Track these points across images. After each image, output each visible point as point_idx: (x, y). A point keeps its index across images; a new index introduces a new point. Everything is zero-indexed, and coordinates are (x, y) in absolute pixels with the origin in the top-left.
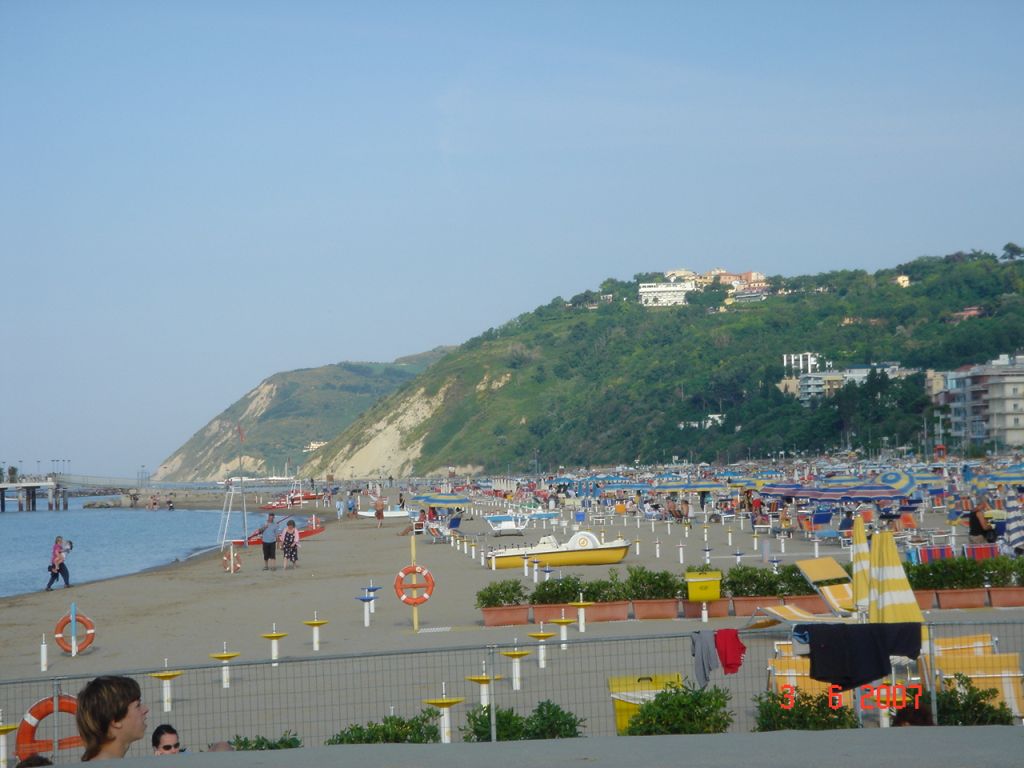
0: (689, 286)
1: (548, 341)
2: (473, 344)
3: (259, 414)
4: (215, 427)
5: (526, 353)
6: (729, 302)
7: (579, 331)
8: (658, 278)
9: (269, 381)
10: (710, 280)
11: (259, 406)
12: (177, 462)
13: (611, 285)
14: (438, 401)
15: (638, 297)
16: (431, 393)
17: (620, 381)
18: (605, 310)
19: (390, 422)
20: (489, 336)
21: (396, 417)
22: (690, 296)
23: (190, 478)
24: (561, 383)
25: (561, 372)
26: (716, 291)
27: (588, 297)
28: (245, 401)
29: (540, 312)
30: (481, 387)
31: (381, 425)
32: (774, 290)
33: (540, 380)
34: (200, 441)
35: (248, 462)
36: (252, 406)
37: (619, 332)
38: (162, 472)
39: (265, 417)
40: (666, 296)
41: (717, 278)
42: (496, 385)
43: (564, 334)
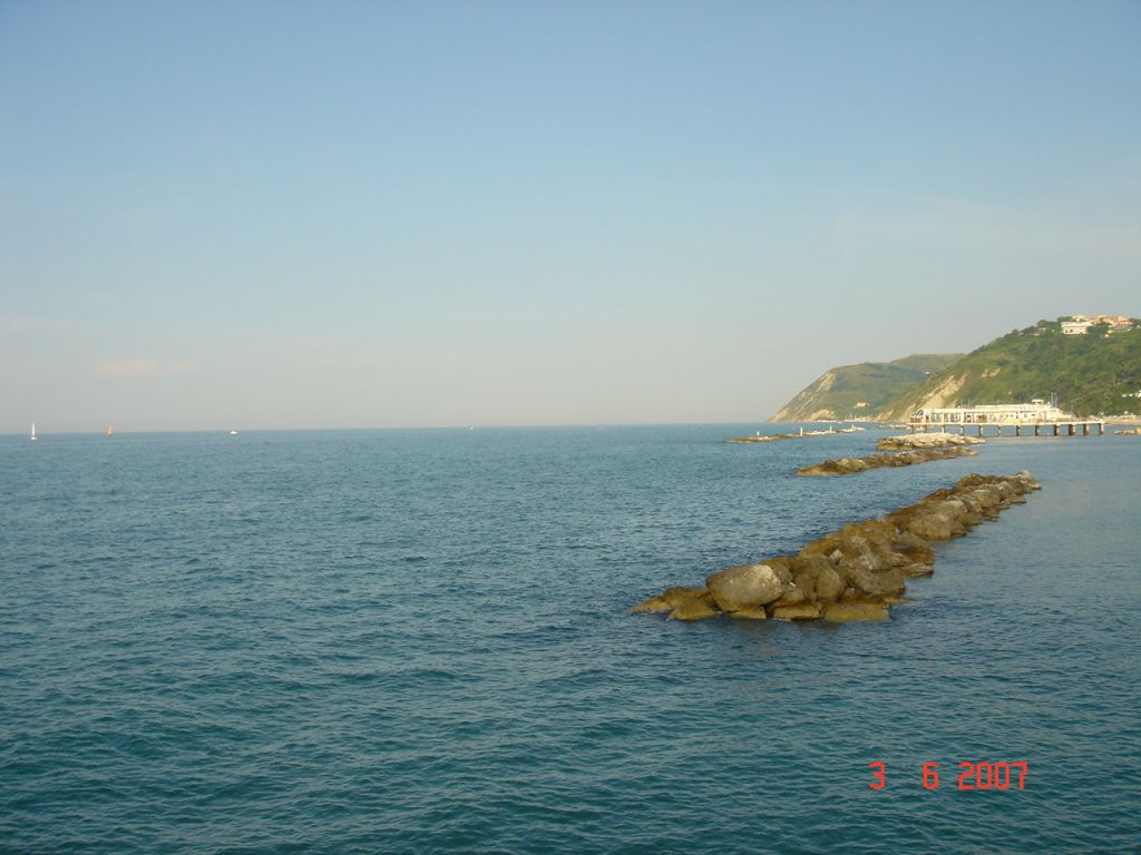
0: (1088, 324)
1: (1015, 352)
2: (975, 353)
3: (828, 388)
4: (803, 395)
5: (1007, 358)
6: (1110, 332)
7: (1033, 347)
8: (1068, 319)
9: (831, 372)
10: (1097, 321)
11: (826, 384)
12: (785, 412)
13: (1043, 323)
14: (961, 382)
15: (1061, 329)
16: (957, 378)
17: (1063, 373)
18: (1043, 336)
19: (936, 393)
20: (983, 349)
21: (939, 391)
22: (1089, 329)
23: (793, 420)
24: (1027, 374)
25: (1026, 368)
26: (1103, 327)
27: (1032, 329)
28: (818, 382)
29: (1007, 337)
30: (984, 375)
31: (931, 395)
32: (1135, 325)
33: (1016, 372)
34: (796, 402)
35: (826, 412)
36: (822, 384)
37: (1055, 347)
38: (778, 416)
39: (832, 390)
40: (1076, 328)
41: (1101, 319)
42: (992, 374)
43: (1025, 349)
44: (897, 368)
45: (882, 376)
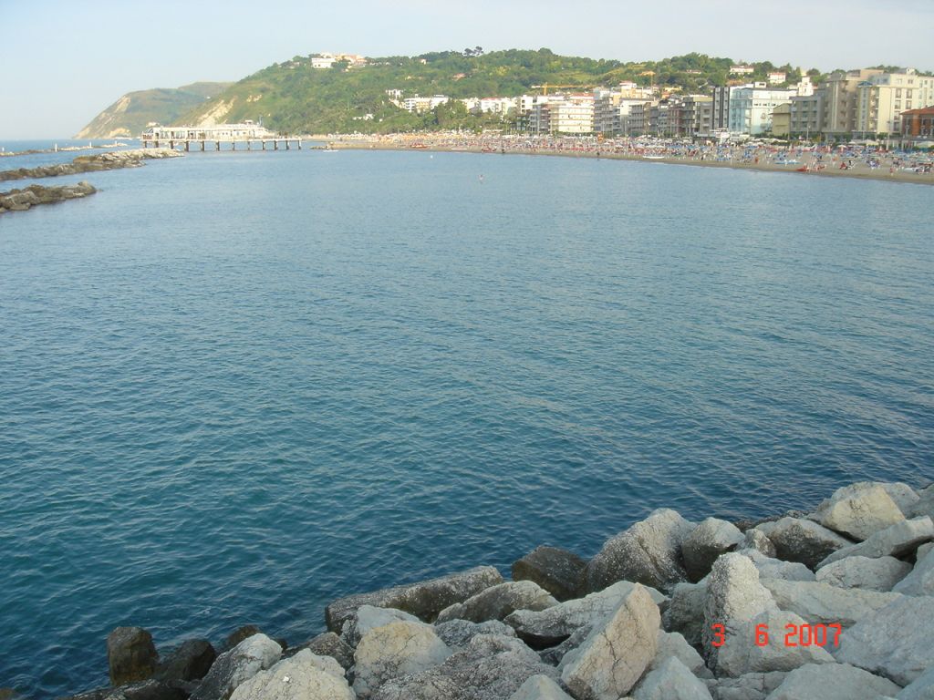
0: (333, 60)
1: (275, 81)
2: (242, 82)
3: (124, 110)
4: (103, 115)
5: (267, 86)
6: (349, 67)
7: (288, 78)
8: (317, 56)
9: (127, 95)
10: (340, 58)
11: (123, 106)
12: (88, 130)
13: (298, 59)
14: (230, 106)
15: (311, 64)
16: (227, 102)
17: (311, 99)
18: (297, 69)
19: (210, 115)
20: (249, 79)
21: (212, 112)
22: (333, 64)
23: (95, 137)
24: (283, 100)
25: (283, 95)
26: (344, 63)
27: (288, 63)
28: (116, 105)
29: (269, 69)
30: (249, 100)
31: (206, 116)
32: (368, 63)
33: (274, 98)
34: (97, 121)
35: (122, 130)
36: (119, 107)
37: (306, 78)
38: (82, 134)
39: (127, 111)
40: (323, 64)
41: (343, 57)
42: (255, 100)
43: (282, 79)
44: (183, 94)
45: (170, 100)
